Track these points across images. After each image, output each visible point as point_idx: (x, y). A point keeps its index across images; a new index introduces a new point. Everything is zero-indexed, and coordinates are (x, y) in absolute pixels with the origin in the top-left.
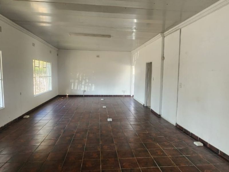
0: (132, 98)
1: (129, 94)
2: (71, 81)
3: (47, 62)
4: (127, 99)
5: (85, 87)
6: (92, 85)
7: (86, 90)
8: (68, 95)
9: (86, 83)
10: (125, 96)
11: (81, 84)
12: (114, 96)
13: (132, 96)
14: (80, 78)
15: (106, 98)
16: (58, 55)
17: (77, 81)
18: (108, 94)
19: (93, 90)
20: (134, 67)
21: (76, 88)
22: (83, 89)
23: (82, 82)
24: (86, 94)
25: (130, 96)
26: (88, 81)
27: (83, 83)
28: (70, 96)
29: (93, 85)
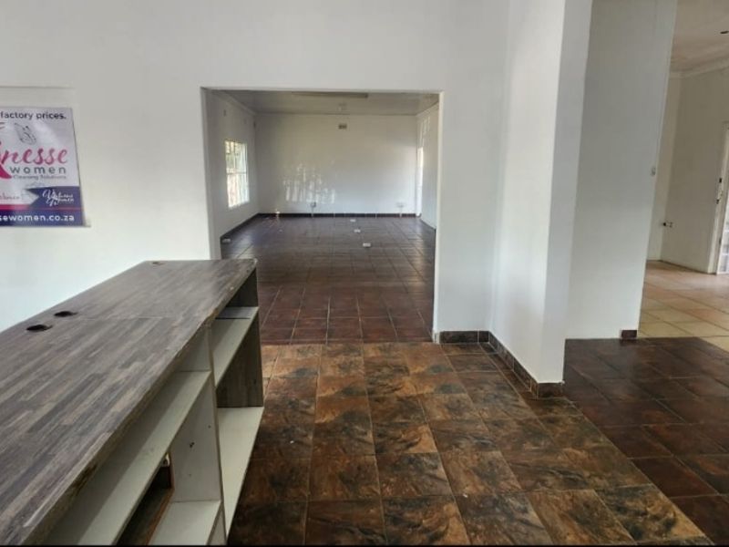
0: (418, 219)
1: (411, 212)
2: (284, 183)
3: (239, 142)
4: (409, 221)
5: (314, 196)
6: (330, 193)
7: (317, 201)
8: (278, 213)
9: (316, 187)
10: (404, 215)
11: (307, 189)
12: (380, 216)
13: (418, 215)
14: (304, 174)
15: (360, 219)
16: (255, 125)
17: (297, 183)
18: (366, 212)
19: (333, 202)
20: (421, 151)
21: (295, 199)
22: (310, 201)
23: (308, 183)
24: (317, 211)
25: (413, 216)
26: (320, 183)
27: (311, 187)
28: (283, 216)
29: (333, 191)
